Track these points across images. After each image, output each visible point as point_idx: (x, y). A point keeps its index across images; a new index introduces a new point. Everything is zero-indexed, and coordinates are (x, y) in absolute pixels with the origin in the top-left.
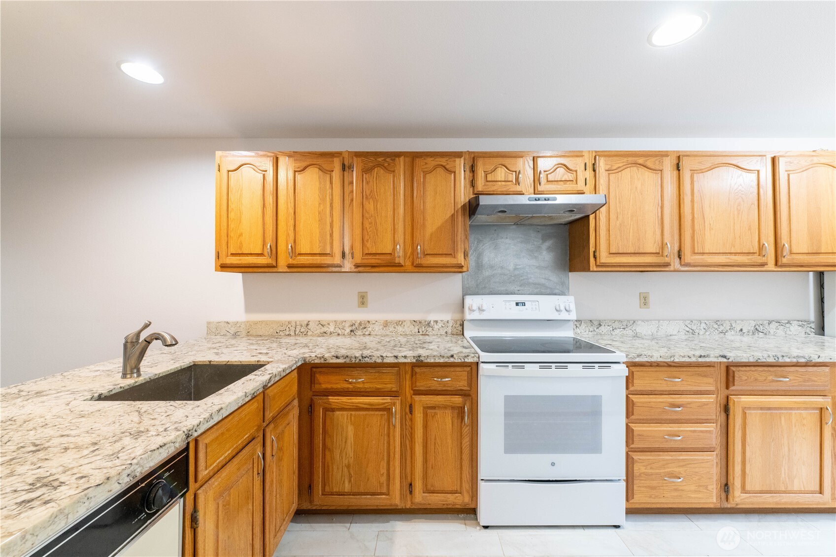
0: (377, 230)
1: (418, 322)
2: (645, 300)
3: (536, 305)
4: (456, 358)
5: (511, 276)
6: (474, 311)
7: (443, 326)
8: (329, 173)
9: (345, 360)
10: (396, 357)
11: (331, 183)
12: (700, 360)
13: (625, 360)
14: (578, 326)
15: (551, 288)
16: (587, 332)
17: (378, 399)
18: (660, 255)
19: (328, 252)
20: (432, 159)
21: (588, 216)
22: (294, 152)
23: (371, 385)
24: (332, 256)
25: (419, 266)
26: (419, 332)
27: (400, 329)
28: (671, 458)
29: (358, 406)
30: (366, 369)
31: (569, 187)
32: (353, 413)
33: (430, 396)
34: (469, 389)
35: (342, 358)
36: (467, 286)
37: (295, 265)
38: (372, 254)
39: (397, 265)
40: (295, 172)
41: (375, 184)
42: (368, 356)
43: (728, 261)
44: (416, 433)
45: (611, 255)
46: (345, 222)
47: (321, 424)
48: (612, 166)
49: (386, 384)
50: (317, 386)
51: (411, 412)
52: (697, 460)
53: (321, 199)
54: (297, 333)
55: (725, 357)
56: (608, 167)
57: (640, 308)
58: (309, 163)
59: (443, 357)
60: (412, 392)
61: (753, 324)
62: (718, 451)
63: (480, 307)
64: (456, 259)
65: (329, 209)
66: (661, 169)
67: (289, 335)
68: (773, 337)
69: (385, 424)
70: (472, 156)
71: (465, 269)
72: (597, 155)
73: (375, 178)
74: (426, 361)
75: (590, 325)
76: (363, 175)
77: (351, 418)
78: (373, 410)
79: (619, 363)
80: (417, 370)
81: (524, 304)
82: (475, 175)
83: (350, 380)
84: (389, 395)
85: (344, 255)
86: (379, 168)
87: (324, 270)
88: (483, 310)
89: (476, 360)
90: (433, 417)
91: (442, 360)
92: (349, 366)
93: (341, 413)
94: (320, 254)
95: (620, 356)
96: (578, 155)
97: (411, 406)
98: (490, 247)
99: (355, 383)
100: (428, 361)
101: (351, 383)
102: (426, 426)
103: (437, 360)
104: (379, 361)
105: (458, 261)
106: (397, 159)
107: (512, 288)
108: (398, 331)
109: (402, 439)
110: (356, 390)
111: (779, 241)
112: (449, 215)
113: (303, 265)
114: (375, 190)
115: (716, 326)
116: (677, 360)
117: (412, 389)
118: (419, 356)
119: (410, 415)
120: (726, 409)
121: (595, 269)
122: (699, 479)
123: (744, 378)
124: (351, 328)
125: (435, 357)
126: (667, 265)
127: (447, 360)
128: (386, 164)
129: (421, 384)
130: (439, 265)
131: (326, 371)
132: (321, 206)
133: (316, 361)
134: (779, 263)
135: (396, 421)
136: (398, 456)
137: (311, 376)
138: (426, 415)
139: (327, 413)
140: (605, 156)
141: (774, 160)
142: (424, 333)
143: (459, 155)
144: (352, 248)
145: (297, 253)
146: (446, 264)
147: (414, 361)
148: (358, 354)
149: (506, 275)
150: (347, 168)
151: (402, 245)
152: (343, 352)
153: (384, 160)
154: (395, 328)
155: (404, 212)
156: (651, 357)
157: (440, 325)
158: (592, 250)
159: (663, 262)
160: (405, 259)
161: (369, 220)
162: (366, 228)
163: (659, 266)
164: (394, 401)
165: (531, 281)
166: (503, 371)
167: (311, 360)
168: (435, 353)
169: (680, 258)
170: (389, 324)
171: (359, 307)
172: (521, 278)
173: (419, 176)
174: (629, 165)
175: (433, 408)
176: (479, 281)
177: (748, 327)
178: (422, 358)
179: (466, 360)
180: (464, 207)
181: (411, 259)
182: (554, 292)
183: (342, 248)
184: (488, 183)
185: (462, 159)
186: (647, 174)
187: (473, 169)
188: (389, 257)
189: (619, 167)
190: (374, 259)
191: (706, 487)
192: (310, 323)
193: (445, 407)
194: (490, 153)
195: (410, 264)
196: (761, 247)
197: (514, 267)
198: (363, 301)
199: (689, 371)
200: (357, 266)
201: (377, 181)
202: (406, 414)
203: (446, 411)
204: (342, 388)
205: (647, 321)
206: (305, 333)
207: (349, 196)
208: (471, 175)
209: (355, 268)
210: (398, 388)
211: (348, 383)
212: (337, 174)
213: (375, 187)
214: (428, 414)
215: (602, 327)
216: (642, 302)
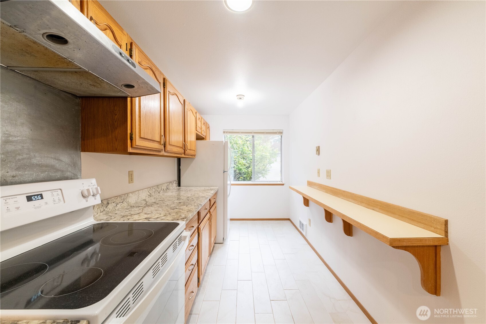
3: (58, 195)
18: (159, 143)
45: (142, 140)
56: (140, 60)
57: (129, 183)
61: (166, 185)
66: (160, 81)
72: (131, 44)
81: (40, 197)
115: (157, 189)
121: (131, 151)
140: (138, 49)
141: (184, 101)
158: (129, 131)
159: (161, 148)
169: (165, 147)
174: (149, 68)
189: (145, 65)
205: (133, 192)
215: (110, 205)
216: (130, 179)
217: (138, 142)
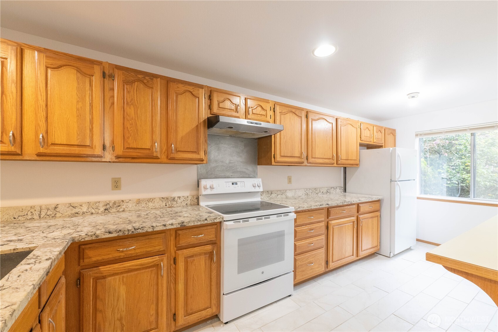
0: (137, 130)
1: (166, 199)
2: (290, 180)
3: (243, 184)
4: (209, 220)
5: (227, 167)
6: (207, 189)
7: (185, 200)
8: (89, 76)
9: (118, 234)
10: (165, 225)
11: (91, 85)
12: (321, 207)
13: (294, 210)
14: (262, 194)
15: (249, 174)
16: (266, 197)
17: (148, 260)
18: (300, 158)
19: (88, 143)
20: (183, 85)
21: (271, 136)
22: (45, 49)
23: (142, 250)
24: (92, 148)
25: (173, 159)
26: (166, 205)
27: (151, 205)
28: (310, 255)
29: (130, 269)
30: (137, 238)
31: (263, 118)
32: (125, 275)
33: (189, 249)
34: (216, 239)
35: (115, 232)
36: (200, 173)
37: (47, 154)
38: (133, 148)
39: (155, 157)
40: (47, 68)
41: (135, 94)
42: (140, 228)
43: (323, 162)
44: (179, 278)
45: (281, 157)
46: (105, 120)
47: (91, 292)
48: (282, 111)
49: (155, 247)
50: (87, 261)
51: (175, 263)
52: (318, 253)
53: (79, 98)
54: (42, 216)
55: (328, 204)
56: (280, 111)
57: (288, 184)
58: (64, 63)
59: (200, 221)
60: (175, 249)
61: (326, 189)
62: (324, 247)
63: (211, 186)
64: (199, 156)
65: (89, 108)
66: (301, 116)
67: (32, 219)
68: (332, 194)
69: (154, 277)
70: (210, 89)
71: (205, 162)
72: (275, 104)
73: (135, 90)
74: (188, 225)
75: (267, 193)
76: (124, 86)
77: (123, 280)
78: (143, 269)
79: (291, 212)
80: (180, 232)
81: (236, 184)
82: (212, 102)
83: (121, 250)
84: (157, 254)
85: (104, 148)
86: (139, 83)
87: (83, 159)
88: (213, 188)
89: (221, 220)
90: (192, 263)
91: (199, 223)
92: (122, 238)
93: (113, 277)
94: (78, 146)
95: (292, 209)
96: (267, 101)
97: (175, 259)
98: (215, 149)
99: (126, 251)
100: (190, 225)
101: (122, 252)
102: (186, 271)
103: (196, 224)
104: (150, 230)
105: (200, 157)
106: (155, 79)
107: (228, 174)
108: (149, 206)
109: (168, 284)
110: (128, 256)
111: (338, 154)
112: (194, 125)
113: (58, 155)
114: (136, 99)
115: (315, 191)
116: (313, 208)
117: (176, 247)
118: (183, 223)
119: (174, 266)
120: (327, 228)
121: (274, 164)
122: (319, 261)
123: (333, 213)
124: (105, 208)
125: (194, 222)
126: (303, 163)
127: (202, 223)
128: (145, 81)
129: (183, 242)
130: (187, 159)
131: (97, 246)
132: (80, 103)
133: (86, 239)
134: (338, 164)
135: (164, 272)
136: (165, 298)
137: (79, 252)
138: (186, 263)
139: (98, 281)
140: (279, 105)
141: (336, 119)
142: (170, 206)
143: (201, 87)
144: (113, 142)
145: (50, 142)
146: (193, 158)
147: (179, 226)
148: (130, 227)
149: (224, 166)
150: (107, 76)
151: (159, 144)
152: (112, 228)
153: (144, 77)
154: (146, 204)
155: (160, 120)
156: (304, 207)
157: (182, 199)
158: (273, 154)
159: (301, 161)
160: (161, 154)
161: (130, 122)
162: (127, 127)
163: (300, 163)
164: (162, 258)
165: (238, 170)
166: (237, 225)
167: (81, 239)
168: (193, 219)
169: (307, 160)
170: (141, 202)
171: (112, 190)
172: (233, 168)
173: (173, 96)
174: (289, 112)
175: (192, 256)
176: (208, 170)
177: (325, 191)
178: (185, 224)
179: (215, 221)
180: (204, 121)
181: (166, 154)
182: (250, 176)
183: (103, 141)
184: (220, 109)
185: (204, 90)
186: (296, 117)
187: (210, 98)
188: (148, 151)
189: (285, 112)
190: (135, 152)
191: (321, 264)
192: (59, 206)
193: (200, 254)
194: (221, 90)
195: (165, 157)
196: (333, 156)
197: (229, 162)
198: (116, 185)
199: (316, 213)
200: (118, 157)
201: (138, 93)
202: (171, 265)
203: (201, 257)
204: (114, 258)
205: (291, 190)
206: (53, 215)
207: (109, 100)
208: (209, 101)
209: (116, 159)
210: (165, 248)
211: (120, 252)
212: (97, 79)
213: (135, 97)
214: (188, 262)
215: (273, 194)
216: (289, 181)
217: (278, 158)
